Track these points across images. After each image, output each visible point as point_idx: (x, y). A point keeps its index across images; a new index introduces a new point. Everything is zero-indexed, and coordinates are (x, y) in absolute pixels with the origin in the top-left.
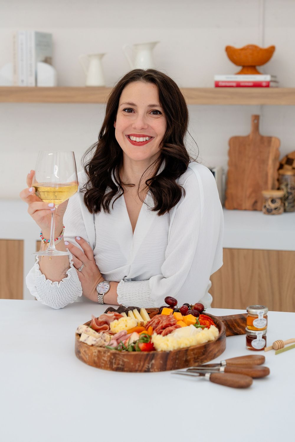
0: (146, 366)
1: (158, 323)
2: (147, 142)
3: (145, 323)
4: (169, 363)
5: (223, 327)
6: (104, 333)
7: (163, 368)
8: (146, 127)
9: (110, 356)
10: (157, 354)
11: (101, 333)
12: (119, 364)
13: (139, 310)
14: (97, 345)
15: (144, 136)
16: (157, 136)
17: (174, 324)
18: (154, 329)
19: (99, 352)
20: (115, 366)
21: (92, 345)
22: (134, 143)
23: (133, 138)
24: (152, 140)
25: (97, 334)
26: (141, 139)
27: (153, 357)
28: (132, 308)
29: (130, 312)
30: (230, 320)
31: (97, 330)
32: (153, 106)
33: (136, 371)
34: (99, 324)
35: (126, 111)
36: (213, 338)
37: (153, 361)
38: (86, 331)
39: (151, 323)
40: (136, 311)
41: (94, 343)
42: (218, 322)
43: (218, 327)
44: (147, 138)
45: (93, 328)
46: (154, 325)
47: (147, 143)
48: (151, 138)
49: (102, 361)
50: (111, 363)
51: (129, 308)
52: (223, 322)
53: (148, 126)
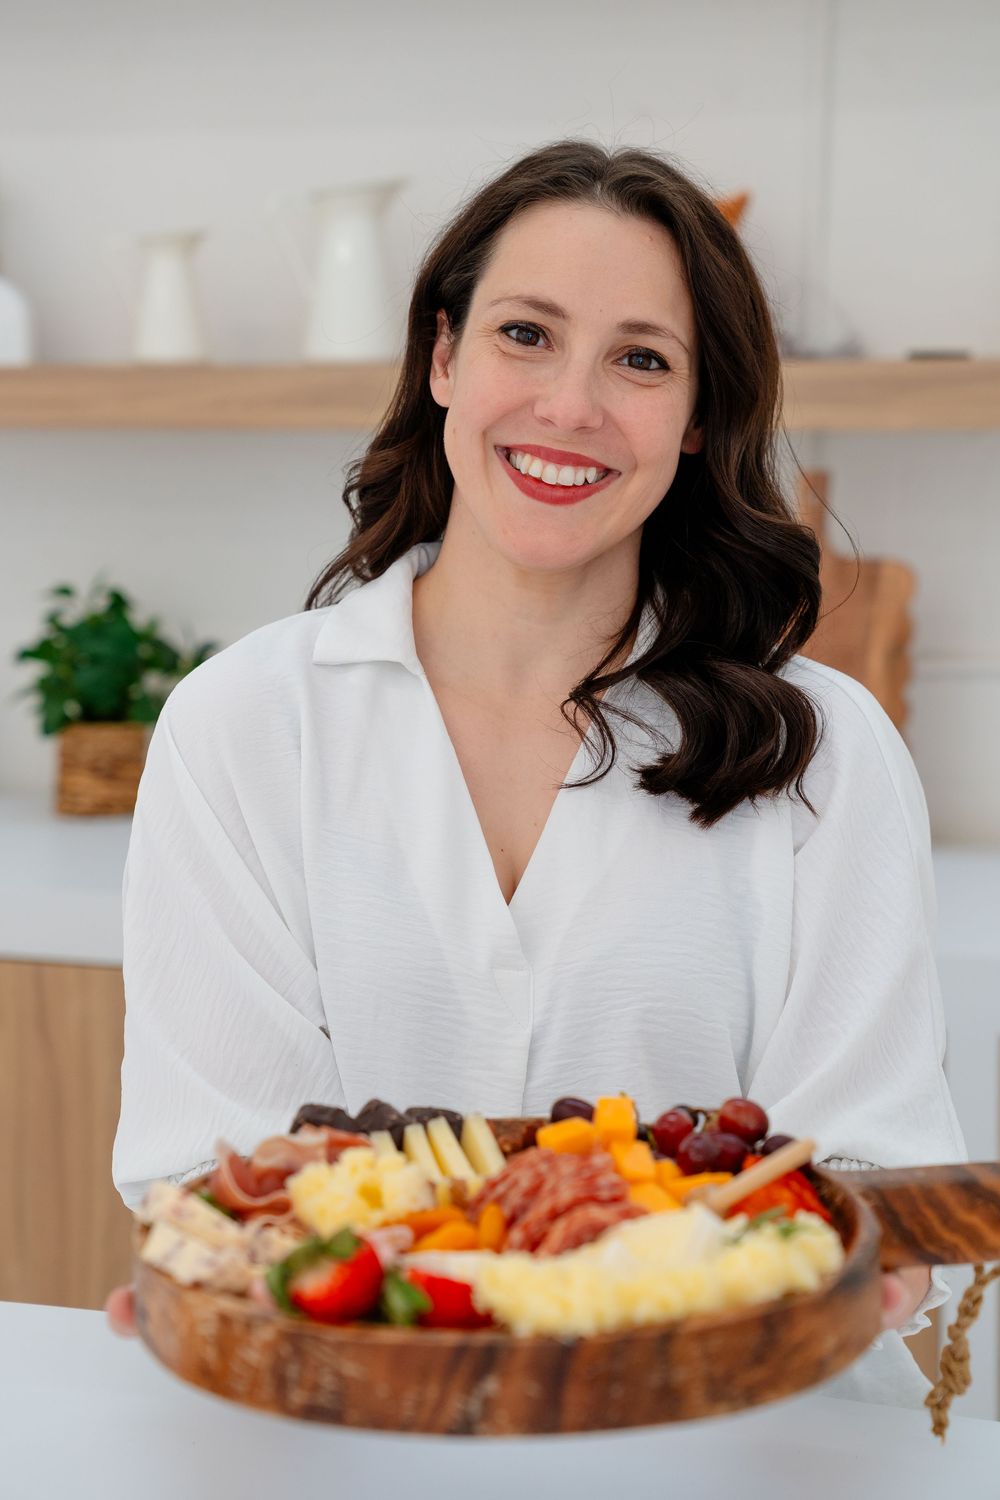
0: (455, 1405)
1: (534, 1192)
2: (584, 490)
3: (474, 1184)
4: (575, 1397)
5: (869, 1227)
6: (268, 1225)
7: (545, 1419)
8: (597, 422)
9: (270, 1347)
10: (512, 1349)
11: (253, 1225)
12: (316, 1387)
13: (457, 1125)
14: (220, 1283)
15: (578, 461)
16: (635, 468)
17: (616, 1200)
18: (510, 1222)
19: (225, 1320)
20: (298, 1397)
21: (197, 1286)
22: (534, 487)
23: (532, 466)
24: (609, 483)
25: (231, 1229)
26: (568, 476)
27: (488, 1361)
28: (424, 1116)
29: (414, 1134)
30: (903, 1192)
31: (239, 1215)
32: (642, 328)
33: (404, 1426)
34: (252, 1185)
35: (513, 333)
36: (808, 1279)
37: (491, 1385)
38: (178, 1213)
39: (500, 1189)
40: (440, 1129)
41: (203, 1272)
42: (838, 1200)
43: (842, 1222)
44: (592, 474)
45: (218, 1201)
46: (515, 1199)
47: (589, 495)
48: (606, 472)
49: (236, 1368)
50: (281, 1383)
51: (410, 1112)
52: (866, 1196)
53: (607, 417)
